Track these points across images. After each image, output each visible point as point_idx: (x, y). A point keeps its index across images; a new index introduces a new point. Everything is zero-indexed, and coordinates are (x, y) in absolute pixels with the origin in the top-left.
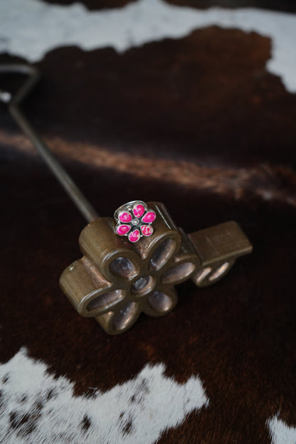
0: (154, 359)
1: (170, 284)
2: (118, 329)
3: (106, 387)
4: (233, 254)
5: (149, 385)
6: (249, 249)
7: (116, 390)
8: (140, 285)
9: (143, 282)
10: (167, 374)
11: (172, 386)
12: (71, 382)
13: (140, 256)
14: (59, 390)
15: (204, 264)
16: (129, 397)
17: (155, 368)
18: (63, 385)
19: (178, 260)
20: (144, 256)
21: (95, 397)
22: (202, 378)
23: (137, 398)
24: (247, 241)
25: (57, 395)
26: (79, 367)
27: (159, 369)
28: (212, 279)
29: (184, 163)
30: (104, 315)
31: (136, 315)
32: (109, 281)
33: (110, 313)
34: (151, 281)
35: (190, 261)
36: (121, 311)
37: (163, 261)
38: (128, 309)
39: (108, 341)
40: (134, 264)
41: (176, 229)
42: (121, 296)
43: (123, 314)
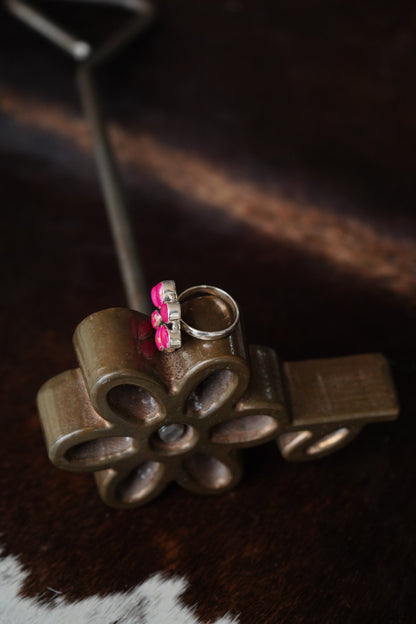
0: (173, 567)
1: (227, 445)
3: (76, 594)
4: (357, 416)
5: (148, 610)
6: (392, 412)
7: (91, 603)
8: (169, 436)
9: (175, 431)
10: (186, 599)
12: (23, 570)
13: (167, 388)
15: (297, 423)
17: (169, 583)
18: (9, 573)
19: (242, 407)
20: (175, 389)
21: (53, 606)
24: (392, 396)
26: (44, 548)
27: (178, 586)
28: (313, 450)
29: (353, 224)
30: (103, 472)
31: (160, 483)
32: (107, 420)
33: (111, 472)
34: (191, 432)
35: (268, 413)
36: (139, 472)
37: (214, 406)
38: (149, 470)
39: (107, 515)
40: (156, 400)
41: (244, 355)
42: (130, 449)
43: (140, 476)
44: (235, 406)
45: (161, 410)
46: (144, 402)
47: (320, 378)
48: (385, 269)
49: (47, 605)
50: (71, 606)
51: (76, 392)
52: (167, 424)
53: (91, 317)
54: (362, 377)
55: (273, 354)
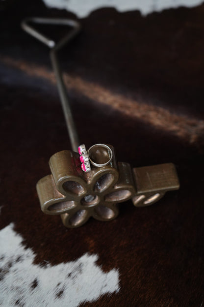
0: (92, 250)
1: (112, 202)
2: (73, 225)
3: (55, 263)
4: (163, 189)
5: (83, 268)
6: (177, 187)
7: (61, 266)
8: (88, 200)
10: (98, 263)
11: (98, 272)
12: (34, 253)
14: (25, 258)
15: (139, 193)
16: (67, 274)
17: (91, 257)
18: (29, 255)
19: (117, 187)
20: (89, 182)
21: (46, 267)
22: (120, 272)
23: (73, 275)
24: (177, 180)
25: (23, 260)
26: (42, 245)
27: (94, 258)
28: (146, 203)
29: (161, 109)
30: (63, 215)
31: (86, 218)
32: (63, 195)
33: (66, 214)
34: (97, 198)
35: (127, 189)
36: (78, 213)
37: (105, 187)
38: (82, 213)
39: (67, 230)
40: (82, 187)
41: (116, 167)
42: (73, 205)
43: (78, 215)
44: (113, 187)
45: (85, 190)
46: (78, 187)
47: (148, 174)
48: (174, 127)
49: (44, 267)
50: (53, 267)
51: (51, 184)
52: (87, 195)
53: (55, 155)
54: (165, 173)
55: (129, 165)
